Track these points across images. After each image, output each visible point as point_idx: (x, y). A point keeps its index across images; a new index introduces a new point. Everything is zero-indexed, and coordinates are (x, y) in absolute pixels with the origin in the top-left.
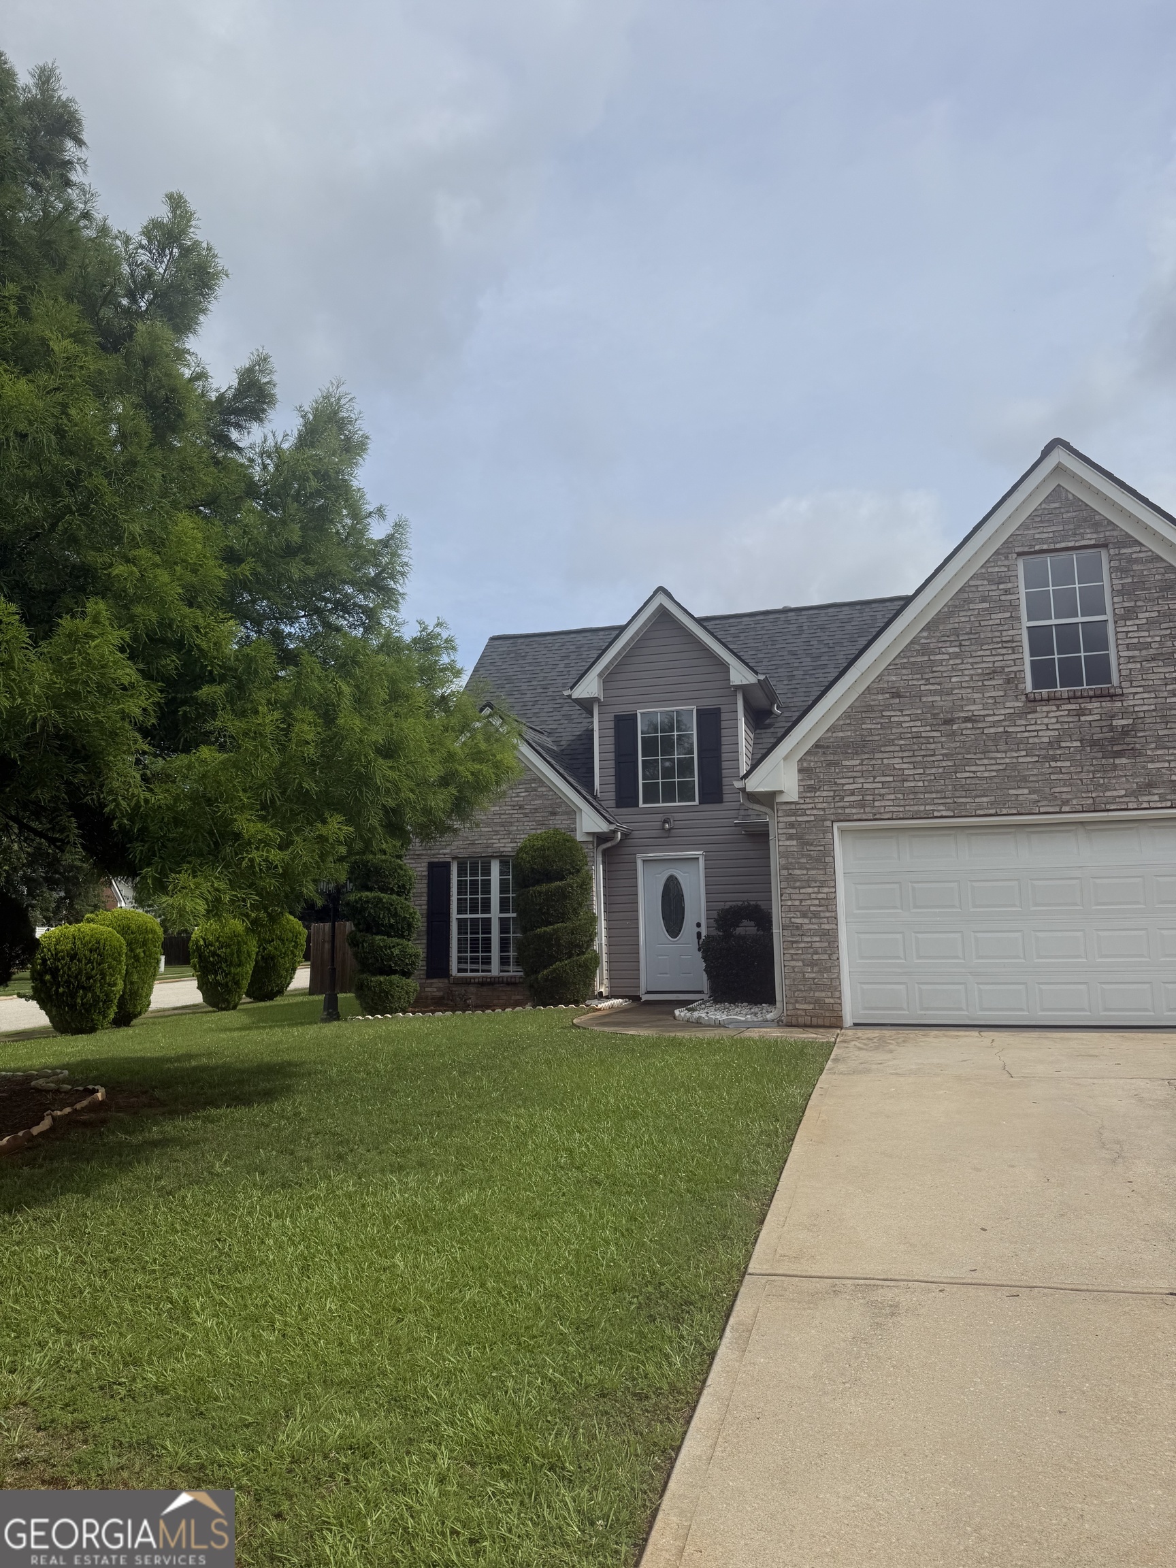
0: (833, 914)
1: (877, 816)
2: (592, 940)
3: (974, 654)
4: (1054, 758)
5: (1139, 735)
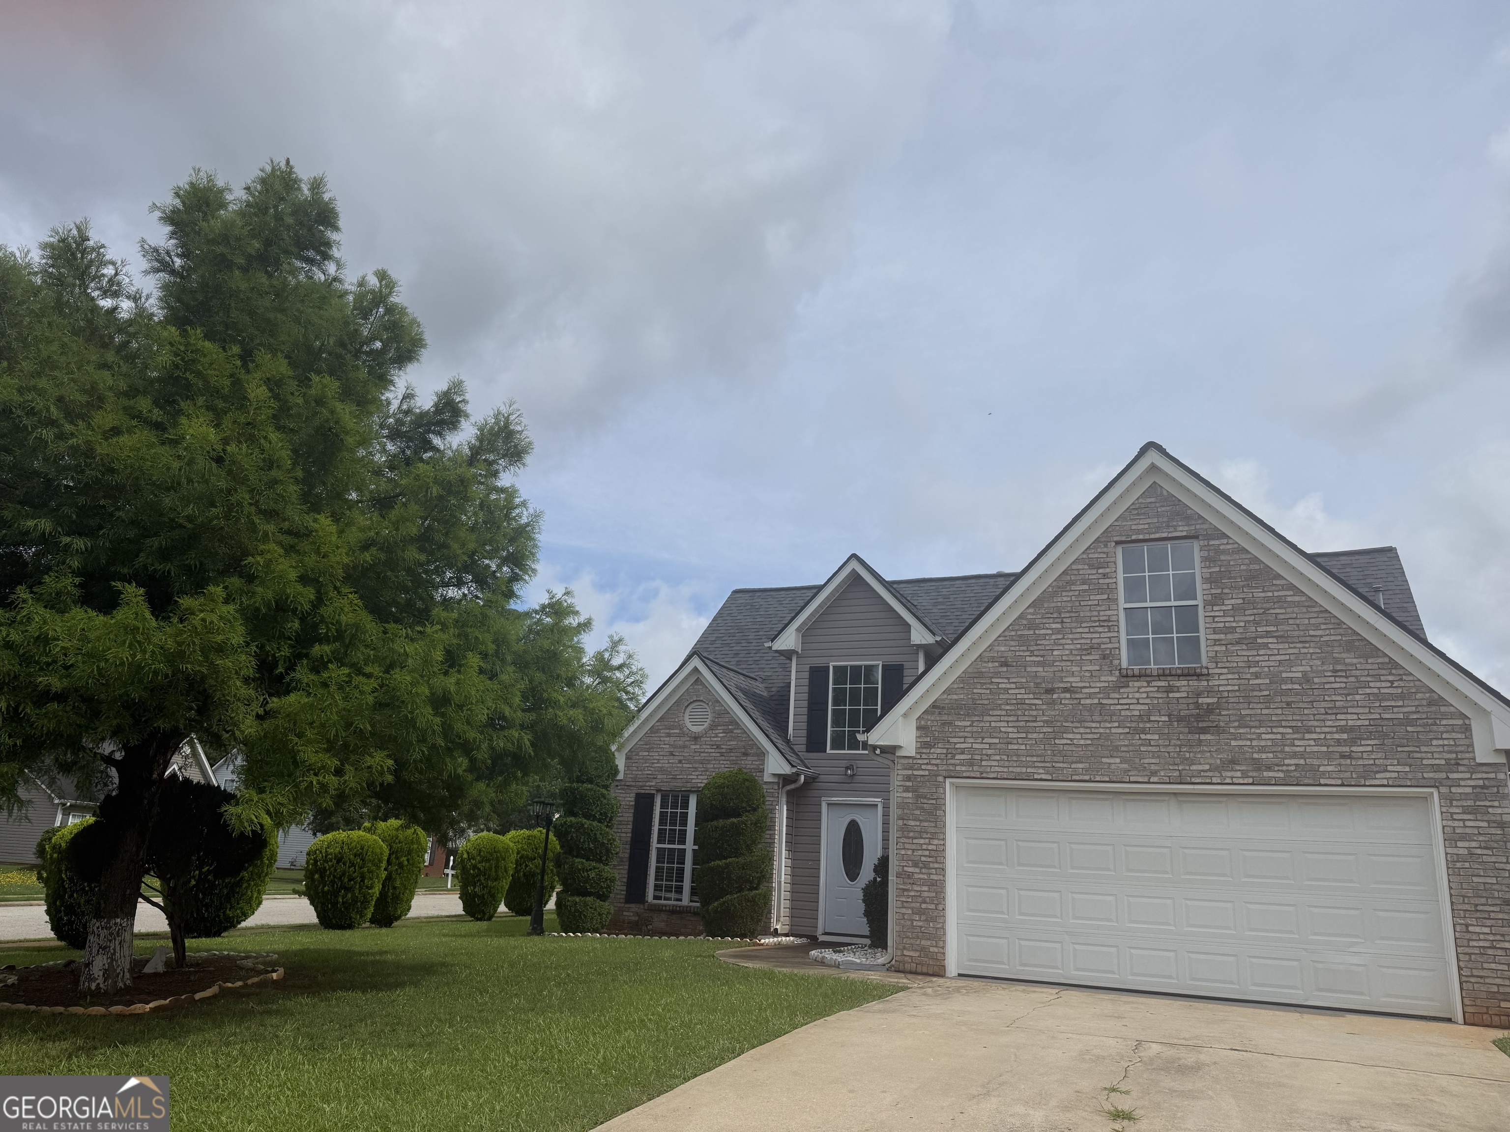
0: (941, 866)
1: (984, 775)
3: (1074, 631)
4: (1144, 731)
5: (1223, 713)
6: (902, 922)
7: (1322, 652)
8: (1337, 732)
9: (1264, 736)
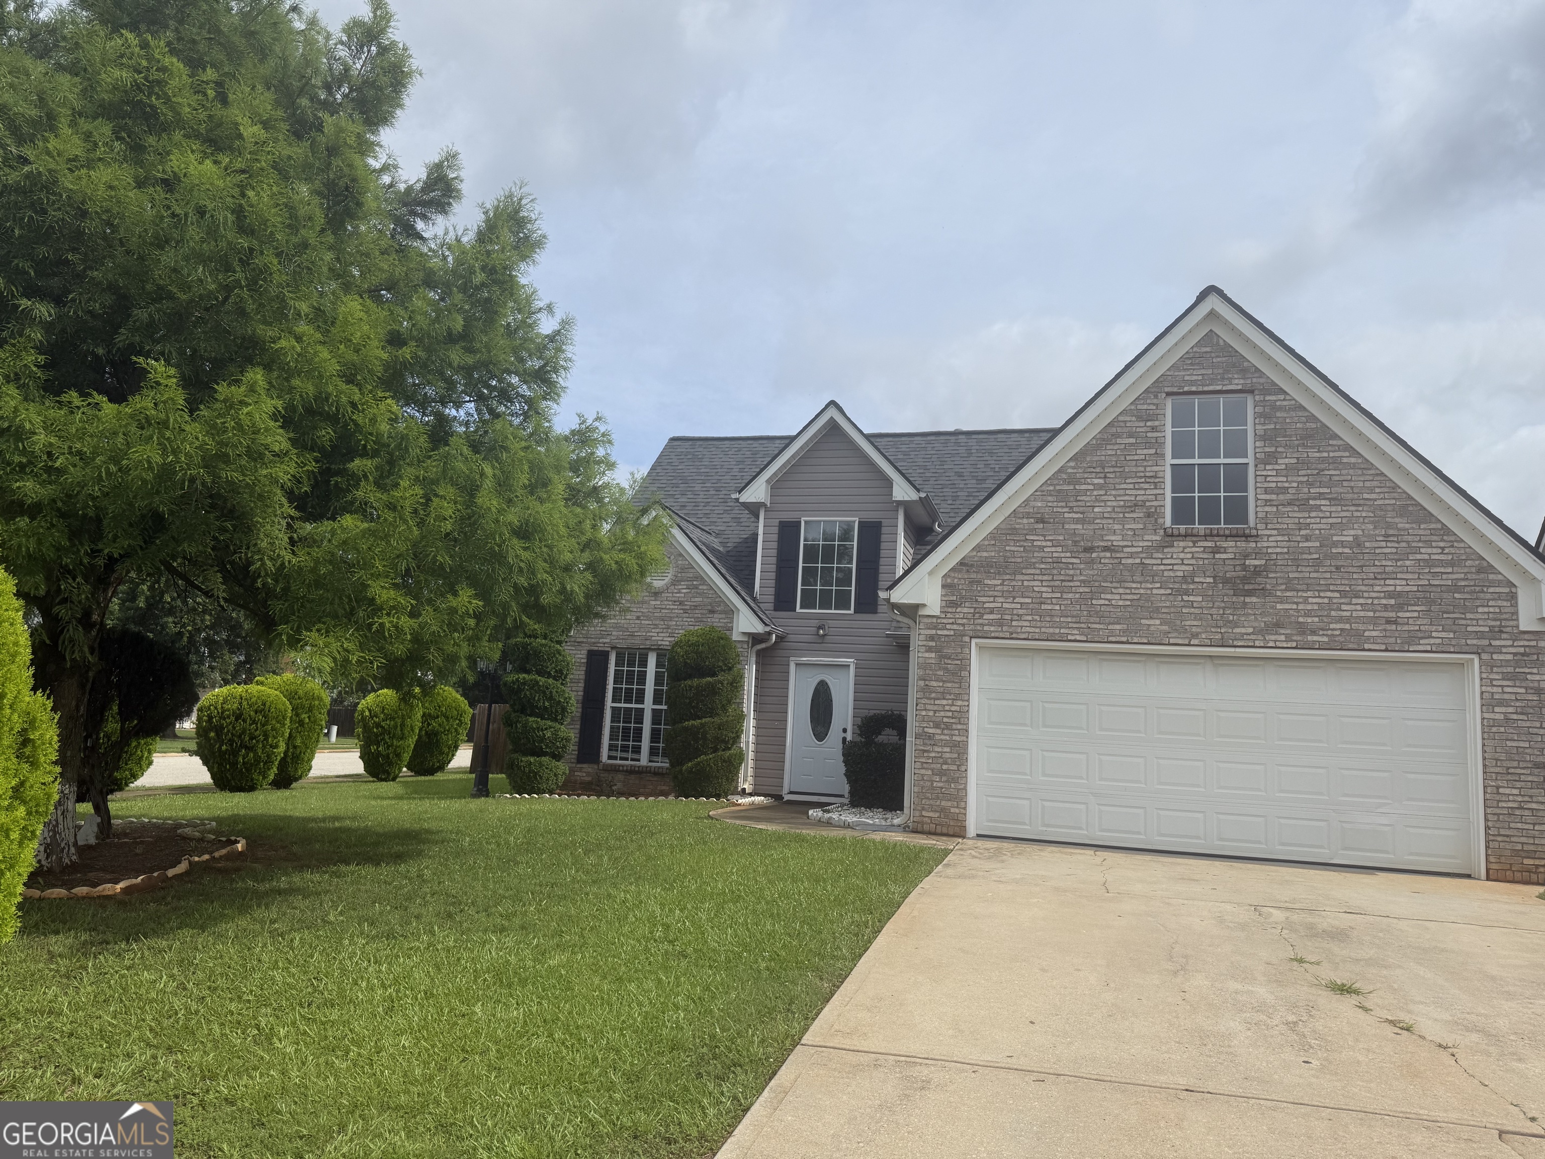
0: (965, 727)
1: (1014, 636)
2: (739, 737)
4: (1187, 593)
5: (1270, 576)
6: (922, 783)
7: (1375, 516)
8: (1384, 598)
9: (1310, 600)
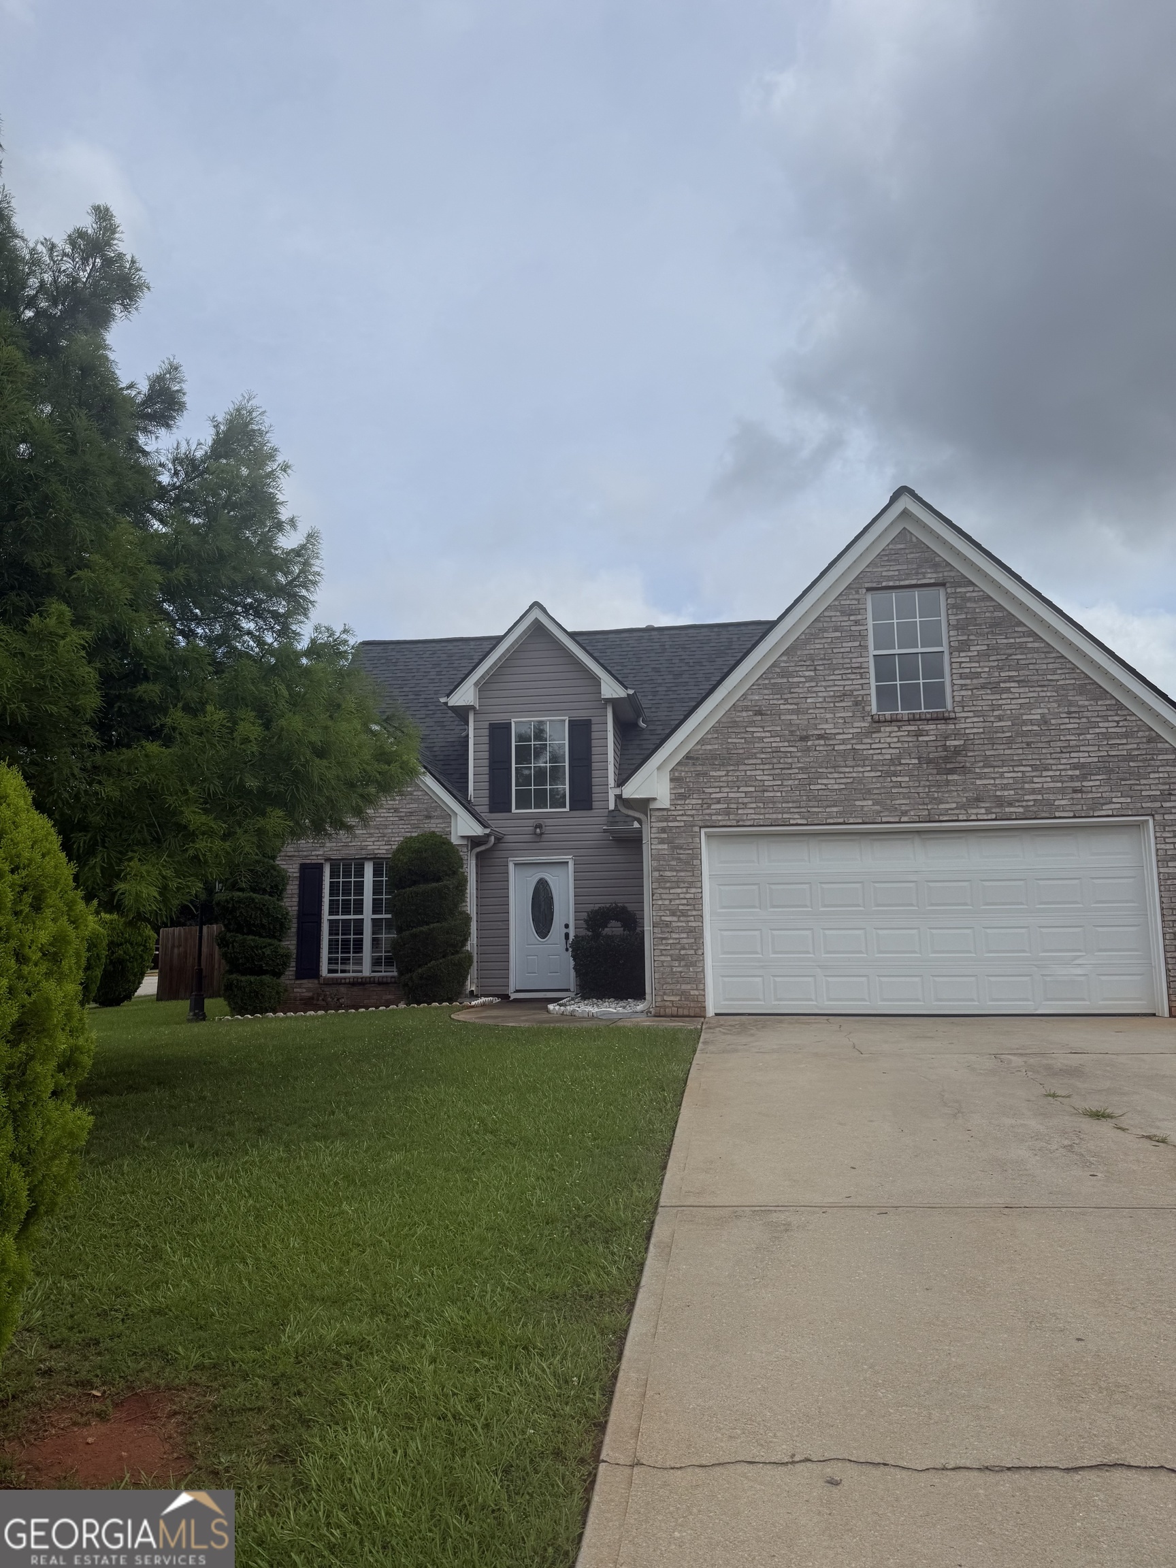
0: (699, 913)
1: (740, 823)
2: (466, 940)
3: (827, 678)
4: (895, 774)
5: (969, 754)
6: (662, 969)
7: (1058, 696)
8: (1070, 769)
9: (1006, 775)
